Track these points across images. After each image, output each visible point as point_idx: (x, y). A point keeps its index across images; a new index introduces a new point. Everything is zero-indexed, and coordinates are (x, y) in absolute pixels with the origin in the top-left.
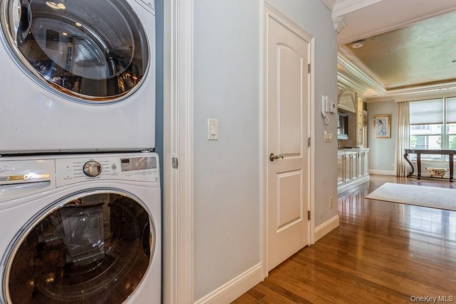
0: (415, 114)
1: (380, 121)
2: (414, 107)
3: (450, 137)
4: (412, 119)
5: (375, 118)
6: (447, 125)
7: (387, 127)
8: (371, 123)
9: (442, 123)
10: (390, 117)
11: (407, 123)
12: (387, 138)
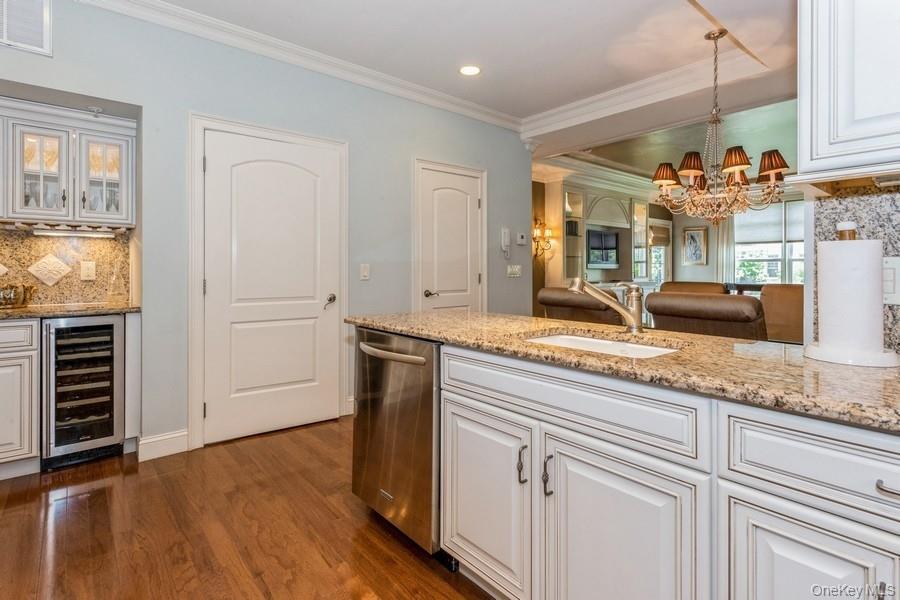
0: (742, 226)
1: (692, 237)
2: (739, 218)
3: (794, 263)
4: (738, 235)
5: (685, 231)
6: (788, 245)
7: (703, 247)
8: (679, 240)
9: (781, 242)
10: (707, 231)
11: (730, 241)
12: (702, 264)
